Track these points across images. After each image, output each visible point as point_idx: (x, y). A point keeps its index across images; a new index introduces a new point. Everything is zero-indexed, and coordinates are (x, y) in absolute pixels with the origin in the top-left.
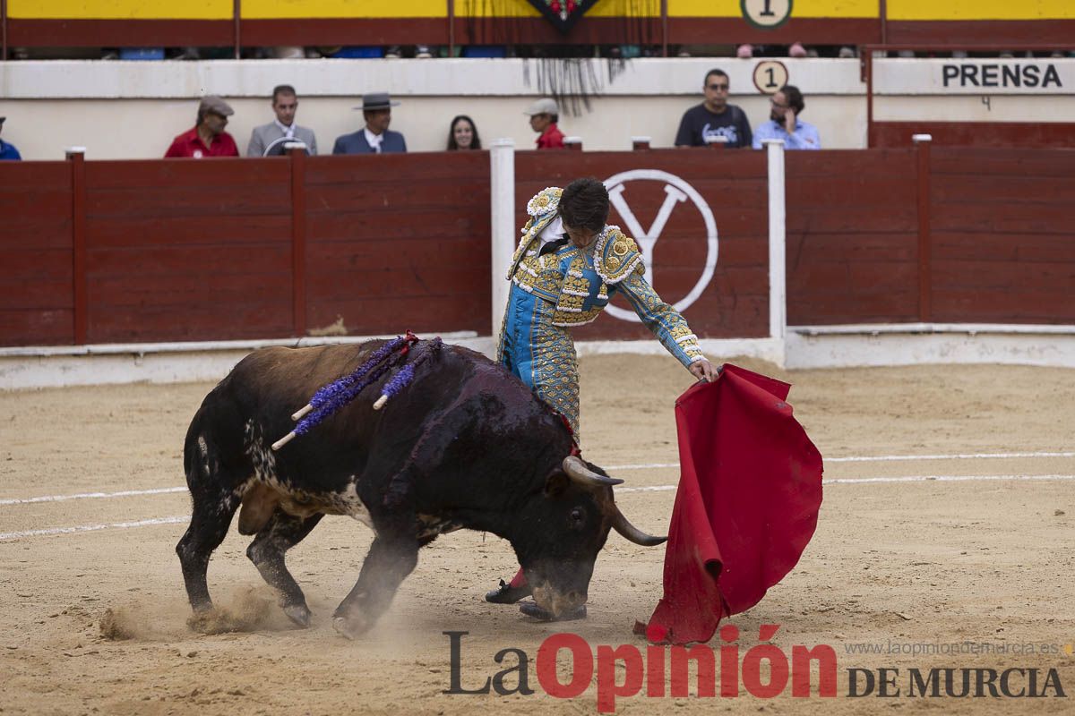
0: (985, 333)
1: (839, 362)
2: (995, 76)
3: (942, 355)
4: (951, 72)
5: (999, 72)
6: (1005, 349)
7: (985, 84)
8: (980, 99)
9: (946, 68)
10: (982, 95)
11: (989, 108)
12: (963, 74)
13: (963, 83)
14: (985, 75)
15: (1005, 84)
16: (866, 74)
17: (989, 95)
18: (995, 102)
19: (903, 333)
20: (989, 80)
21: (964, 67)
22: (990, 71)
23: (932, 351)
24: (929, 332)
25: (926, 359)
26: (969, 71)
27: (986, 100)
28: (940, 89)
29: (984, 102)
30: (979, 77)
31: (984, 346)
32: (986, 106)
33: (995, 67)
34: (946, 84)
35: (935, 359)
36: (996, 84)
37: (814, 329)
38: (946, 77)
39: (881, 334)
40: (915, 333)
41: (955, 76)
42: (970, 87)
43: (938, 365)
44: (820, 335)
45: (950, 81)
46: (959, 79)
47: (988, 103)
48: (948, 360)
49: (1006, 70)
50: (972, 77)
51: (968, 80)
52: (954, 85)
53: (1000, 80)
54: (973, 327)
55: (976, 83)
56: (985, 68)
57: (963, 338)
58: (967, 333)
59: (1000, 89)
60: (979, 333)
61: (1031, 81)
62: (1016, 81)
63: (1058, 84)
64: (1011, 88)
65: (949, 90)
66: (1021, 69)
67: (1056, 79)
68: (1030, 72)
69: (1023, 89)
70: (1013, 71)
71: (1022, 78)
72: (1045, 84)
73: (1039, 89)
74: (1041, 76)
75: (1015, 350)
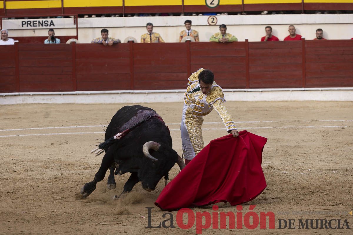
0: (35, 95)
2: (36, 24)
3: (23, 101)
4: (24, 23)
5: (37, 23)
6: (40, 99)
7: (33, 26)
8: (32, 30)
9: (23, 22)
10: (33, 29)
11: (35, 33)
12: (28, 24)
13: (27, 26)
14: (33, 24)
15: (39, 26)
17: (35, 29)
18: (36, 31)
19: (12, 95)
20: (35, 25)
21: (28, 22)
22: (35, 23)
23: (20, 100)
24: (19, 95)
25: (19, 102)
26: (29, 23)
27: (34, 31)
28: (21, 27)
29: (33, 31)
30: (32, 24)
31: (34, 98)
32: (34, 32)
33: (36, 21)
34: (23, 26)
35: (21, 102)
36: (36, 26)
38: (23, 25)
39: (6, 96)
40: (15, 95)
41: (25, 24)
42: (29, 27)
43: (22, 104)
45: (24, 25)
46: (26, 24)
47: (35, 31)
48: (25, 102)
49: (39, 22)
50: (30, 24)
51: (29, 25)
52: (25, 27)
53: (37, 25)
54: (31, 93)
55: (31, 26)
56: (33, 22)
57: (28, 97)
58: (30, 95)
59: (38, 27)
60: (33, 95)
61: (46, 25)
62: (42, 25)
63: (54, 26)
64: (41, 27)
65: (23, 28)
66: (43, 22)
67: (53, 24)
68: (46, 22)
69: (44, 27)
70: (41, 22)
71: (44, 24)
72: (50, 26)
73: (48, 27)
74: (49, 23)
75: (43, 99)
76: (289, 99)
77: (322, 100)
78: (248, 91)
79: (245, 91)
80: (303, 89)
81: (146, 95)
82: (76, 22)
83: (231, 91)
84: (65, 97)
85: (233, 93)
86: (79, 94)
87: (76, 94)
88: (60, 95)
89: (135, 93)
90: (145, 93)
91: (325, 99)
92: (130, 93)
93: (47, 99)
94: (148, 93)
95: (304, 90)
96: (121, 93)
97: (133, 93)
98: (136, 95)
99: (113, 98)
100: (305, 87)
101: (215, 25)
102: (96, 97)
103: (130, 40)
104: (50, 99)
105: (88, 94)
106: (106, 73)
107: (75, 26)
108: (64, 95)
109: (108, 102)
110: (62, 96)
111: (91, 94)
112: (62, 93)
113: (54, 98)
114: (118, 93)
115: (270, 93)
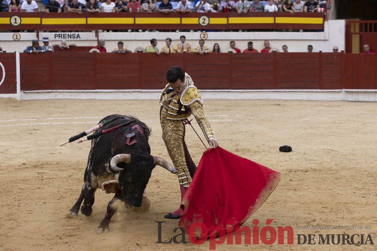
1: (32, 99)
2: (66, 36)
3: (55, 97)
4: (56, 35)
5: (67, 35)
6: (69, 95)
7: (64, 38)
9: (55, 35)
12: (59, 36)
13: (59, 38)
14: (64, 36)
15: (68, 38)
16: (38, 36)
19: (46, 92)
20: (65, 37)
21: (59, 34)
22: (65, 35)
23: (53, 96)
24: (52, 92)
25: (51, 98)
26: (60, 35)
28: (54, 39)
30: (62, 37)
31: (64, 95)
33: (66, 34)
34: (55, 38)
35: (53, 98)
36: (66, 38)
37: (27, 92)
38: (55, 37)
39: (41, 92)
40: (49, 92)
41: (57, 36)
42: (60, 39)
44: (28, 93)
45: (56, 37)
46: (58, 37)
48: (56, 98)
49: (68, 35)
50: (61, 36)
51: (60, 37)
52: (57, 38)
53: (67, 37)
54: (61, 91)
55: (62, 38)
56: (64, 35)
57: (59, 93)
58: (60, 92)
59: (67, 39)
60: (63, 92)
61: (74, 37)
62: (71, 37)
63: (80, 38)
64: (69, 39)
65: (56, 39)
66: (72, 35)
67: (79, 37)
68: (74, 35)
69: (72, 39)
70: (70, 35)
71: (72, 37)
72: (77, 38)
73: (75, 39)
74: (76, 36)
75: (71, 96)
76: (263, 98)
77: (288, 99)
78: (231, 92)
79: (228, 92)
80: (274, 90)
81: (152, 93)
82: (97, 35)
83: (218, 92)
84: (88, 94)
85: (219, 93)
86: (99, 92)
87: (96, 92)
88: (84, 92)
89: (143, 92)
90: (151, 92)
91: (291, 99)
92: (138, 92)
93: (74, 96)
94: (153, 92)
95: (275, 92)
96: (132, 92)
97: (141, 92)
98: (143, 94)
99: (125, 95)
100: (275, 89)
101: (206, 40)
102: (112, 95)
103: (139, 50)
104: (76, 96)
105: (105, 92)
106: (120, 76)
107: (96, 39)
108: (87, 92)
109: (122, 99)
110: (85, 93)
111: (108, 92)
112: (86, 91)
113: (79, 95)
114: (129, 92)
115: (248, 93)
